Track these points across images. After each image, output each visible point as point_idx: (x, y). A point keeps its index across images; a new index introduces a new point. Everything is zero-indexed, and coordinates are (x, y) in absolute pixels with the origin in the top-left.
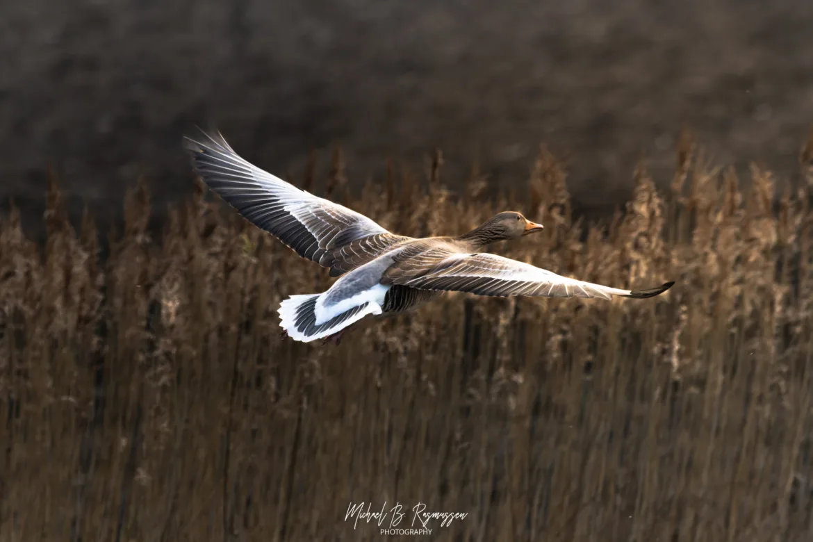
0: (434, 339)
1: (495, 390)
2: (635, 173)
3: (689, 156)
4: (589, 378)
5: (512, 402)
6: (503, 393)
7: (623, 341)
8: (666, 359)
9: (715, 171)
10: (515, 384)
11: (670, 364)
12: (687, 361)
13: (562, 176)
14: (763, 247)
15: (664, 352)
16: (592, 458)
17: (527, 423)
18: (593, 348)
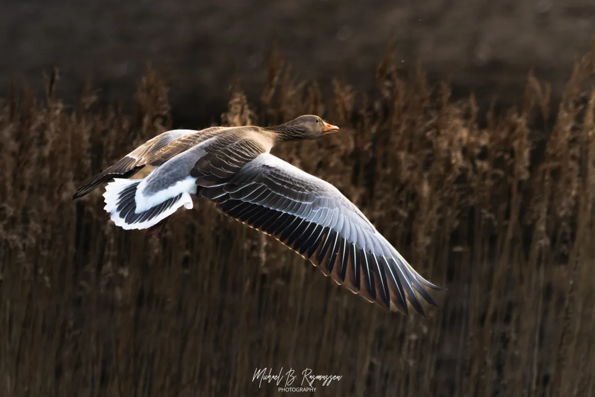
0: (49, 237)
1: (104, 282)
2: (230, 87)
3: (278, 72)
4: (187, 271)
5: (119, 293)
6: (110, 285)
7: (217, 239)
8: (255, 254)
9: (301, 85)
10: (122, 276)
11: (258, 259)
12: (274, 256)
13: (164, 90)
14: (342, 153)
15: (253, 248)
16: (190, 344)
17: (132, 313)
18: (190, 245)
